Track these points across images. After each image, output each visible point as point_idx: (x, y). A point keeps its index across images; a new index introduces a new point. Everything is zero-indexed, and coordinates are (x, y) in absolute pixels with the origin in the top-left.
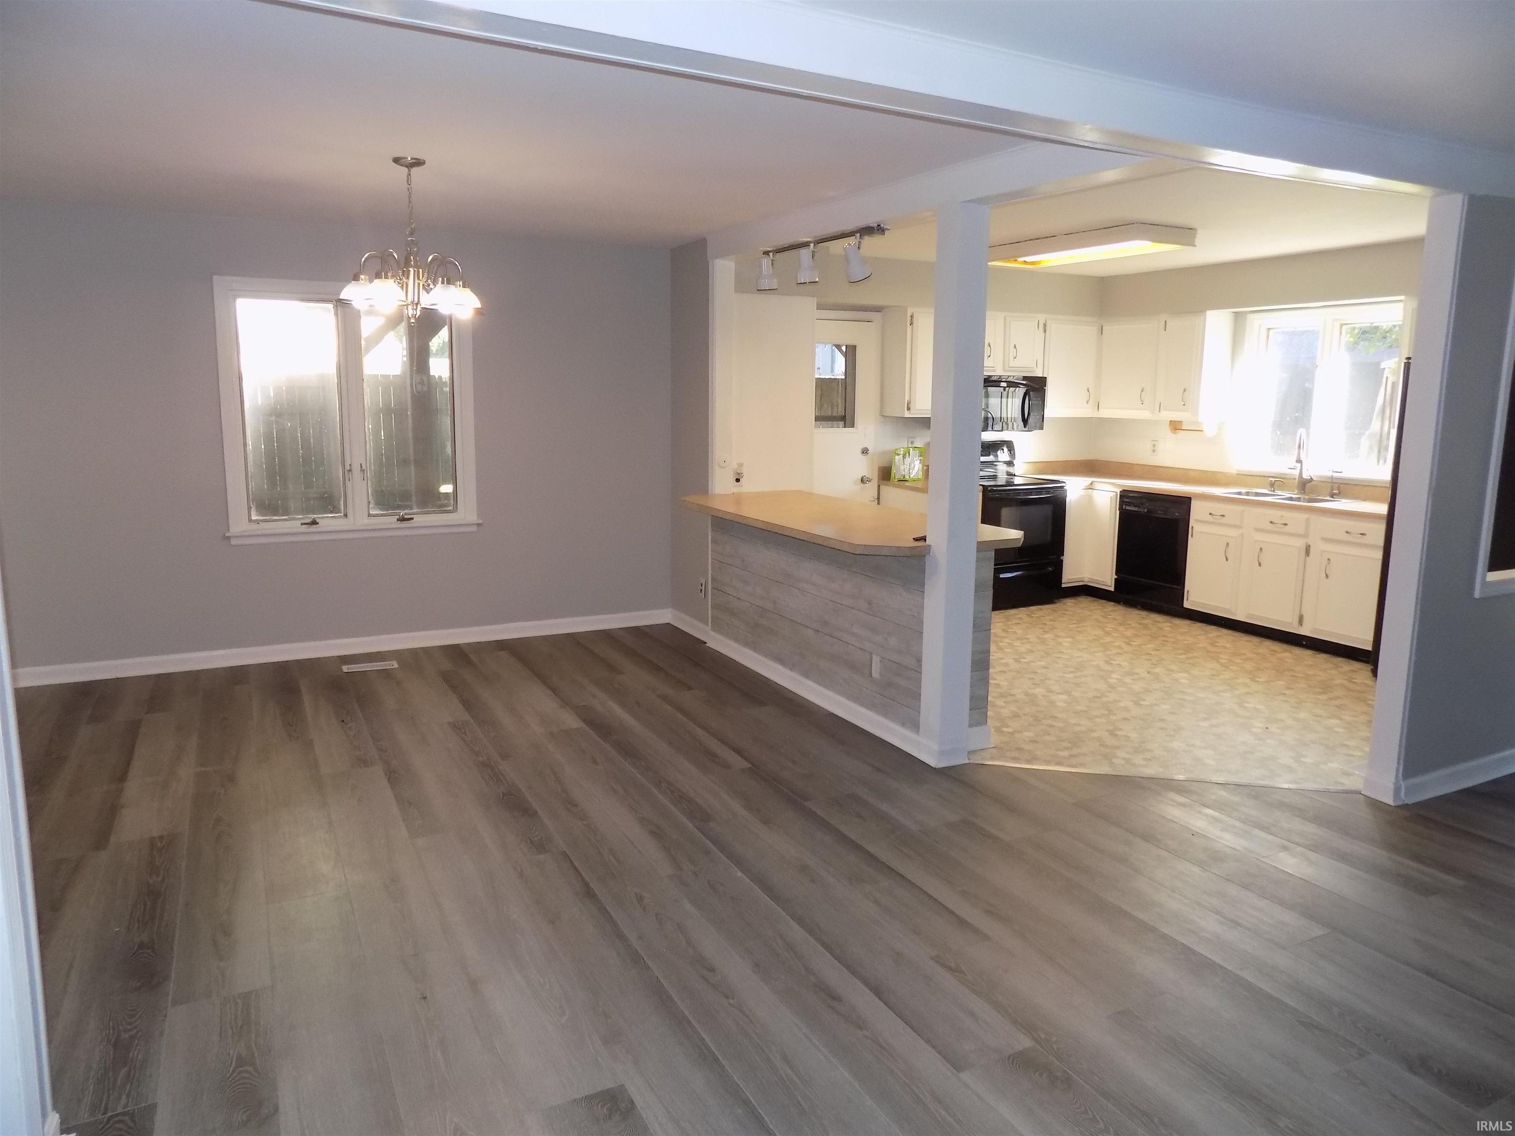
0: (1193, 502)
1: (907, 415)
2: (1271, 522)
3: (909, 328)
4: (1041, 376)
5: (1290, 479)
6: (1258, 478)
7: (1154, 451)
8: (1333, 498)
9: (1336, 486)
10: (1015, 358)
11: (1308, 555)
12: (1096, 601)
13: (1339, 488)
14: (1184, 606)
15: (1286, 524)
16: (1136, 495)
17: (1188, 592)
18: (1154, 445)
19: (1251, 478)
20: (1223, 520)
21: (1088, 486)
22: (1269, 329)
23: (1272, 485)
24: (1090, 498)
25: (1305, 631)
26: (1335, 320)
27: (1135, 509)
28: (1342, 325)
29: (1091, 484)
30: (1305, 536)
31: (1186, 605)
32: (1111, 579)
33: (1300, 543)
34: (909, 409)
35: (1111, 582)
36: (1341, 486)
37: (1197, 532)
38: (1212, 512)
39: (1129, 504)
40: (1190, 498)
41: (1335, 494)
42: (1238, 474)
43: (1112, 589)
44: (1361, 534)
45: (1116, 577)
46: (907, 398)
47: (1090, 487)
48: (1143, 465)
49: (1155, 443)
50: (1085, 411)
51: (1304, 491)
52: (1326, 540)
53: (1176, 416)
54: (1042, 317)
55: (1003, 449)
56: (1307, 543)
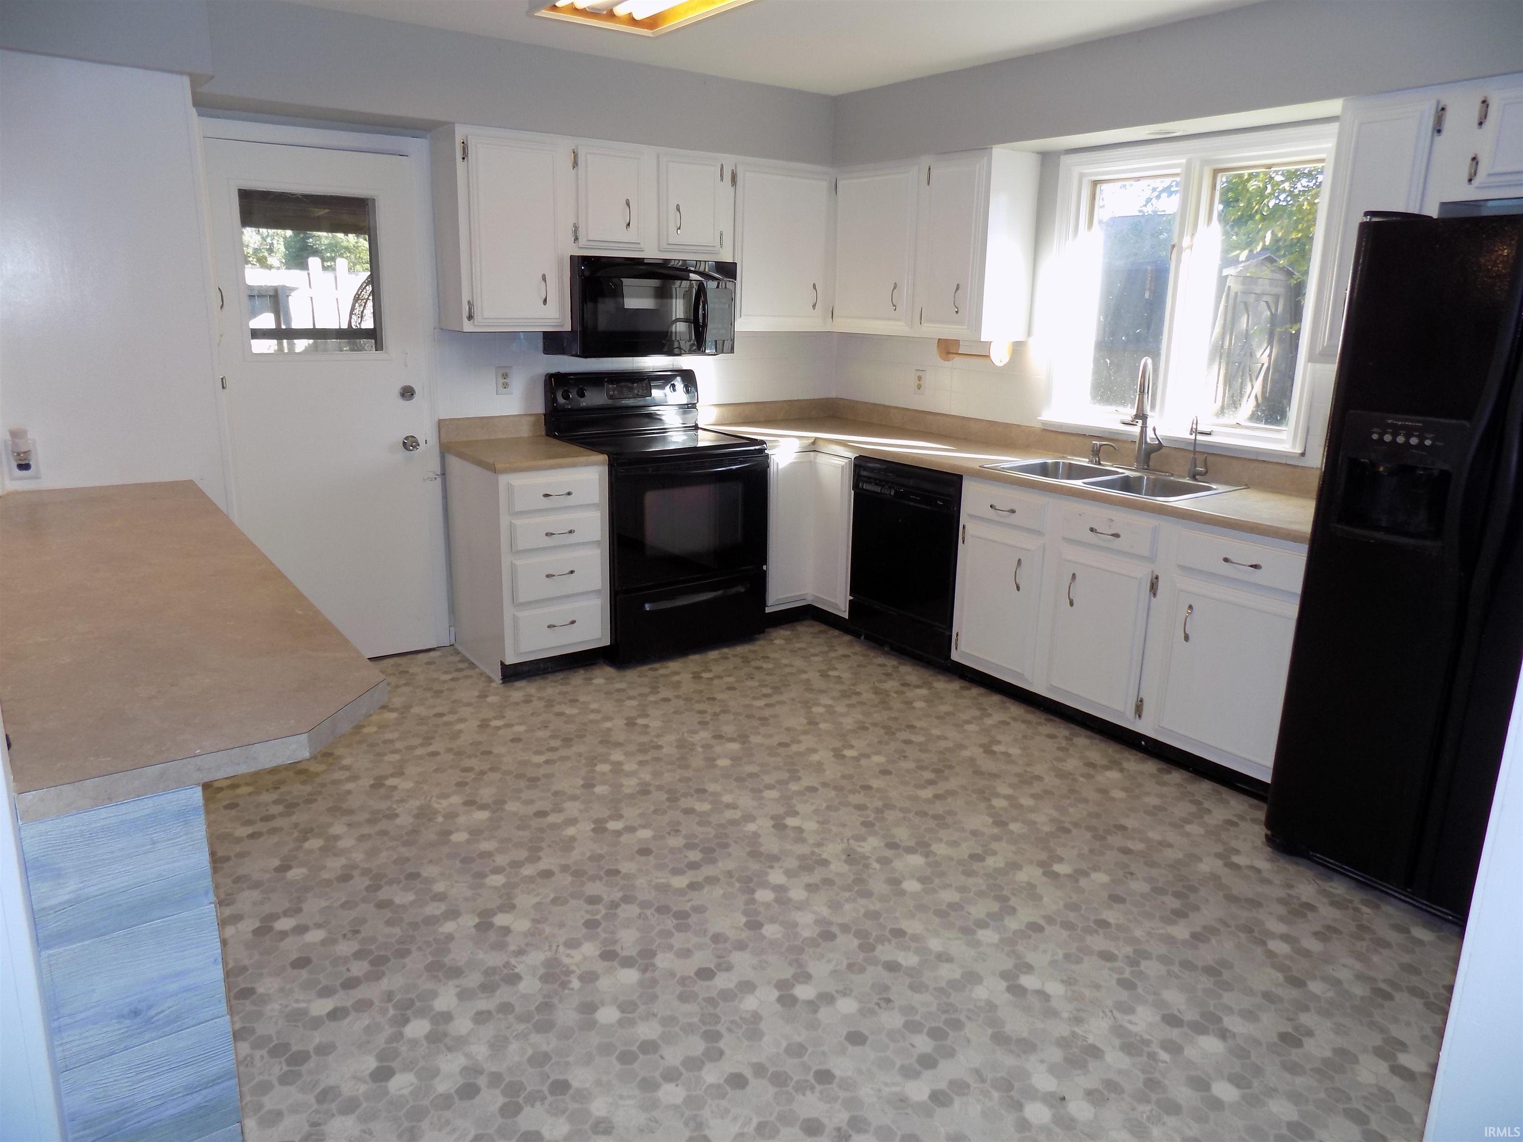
0: (965, 484)
1: (468, 327)
2: (1092, 530)
3: (460, 164)
4: (732, 261)
5: (1125, 442)
6: (1073, 438)
7: (919, 387)
8: (1196, 480)
9: (1200, 458)
10: (679, 228)
11: (1155, 595)
12: (825, 632)
13: (1205, 465)
14: (952, 658)
15: (1117, 536)
16: (877, 465)
17: (957, 635)
18: (920, 378)
19: (1061, 437)
20: (1012, 519)
21: (810, 445)
22: (1095, 183)
23: (1096, 453)
24: (813, 465)
25: (1144, 727)
26: (1205, 162)
27: (878, 489)
28: (1216, 172)
29: (814, 443)
30: (1151, 559)
31: (955, 656)
32: (846, 602)
33: (1143, 573)
34: (470, 317)
35: (845, 607)
36: (1210, 459)
37: (972, 536)
38: (994, 504)
39: (869, 480)
40: (960, 477)
41: (1200, 474)
42: (1044, 430)
43: (846, 616)
44: (1252, 566)
45: (851, 598)
46: (465, 298)
47: (813, 448)
48: (903, 409)
49: (920, 373)
50: (812, 322)
51: (1148, 466)
52: (1186, 569)
53: (949, 331)
54: (729, 161)
55: (673, 386)
56: (1153, 572)
